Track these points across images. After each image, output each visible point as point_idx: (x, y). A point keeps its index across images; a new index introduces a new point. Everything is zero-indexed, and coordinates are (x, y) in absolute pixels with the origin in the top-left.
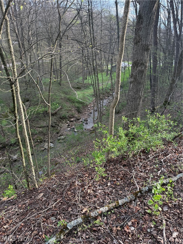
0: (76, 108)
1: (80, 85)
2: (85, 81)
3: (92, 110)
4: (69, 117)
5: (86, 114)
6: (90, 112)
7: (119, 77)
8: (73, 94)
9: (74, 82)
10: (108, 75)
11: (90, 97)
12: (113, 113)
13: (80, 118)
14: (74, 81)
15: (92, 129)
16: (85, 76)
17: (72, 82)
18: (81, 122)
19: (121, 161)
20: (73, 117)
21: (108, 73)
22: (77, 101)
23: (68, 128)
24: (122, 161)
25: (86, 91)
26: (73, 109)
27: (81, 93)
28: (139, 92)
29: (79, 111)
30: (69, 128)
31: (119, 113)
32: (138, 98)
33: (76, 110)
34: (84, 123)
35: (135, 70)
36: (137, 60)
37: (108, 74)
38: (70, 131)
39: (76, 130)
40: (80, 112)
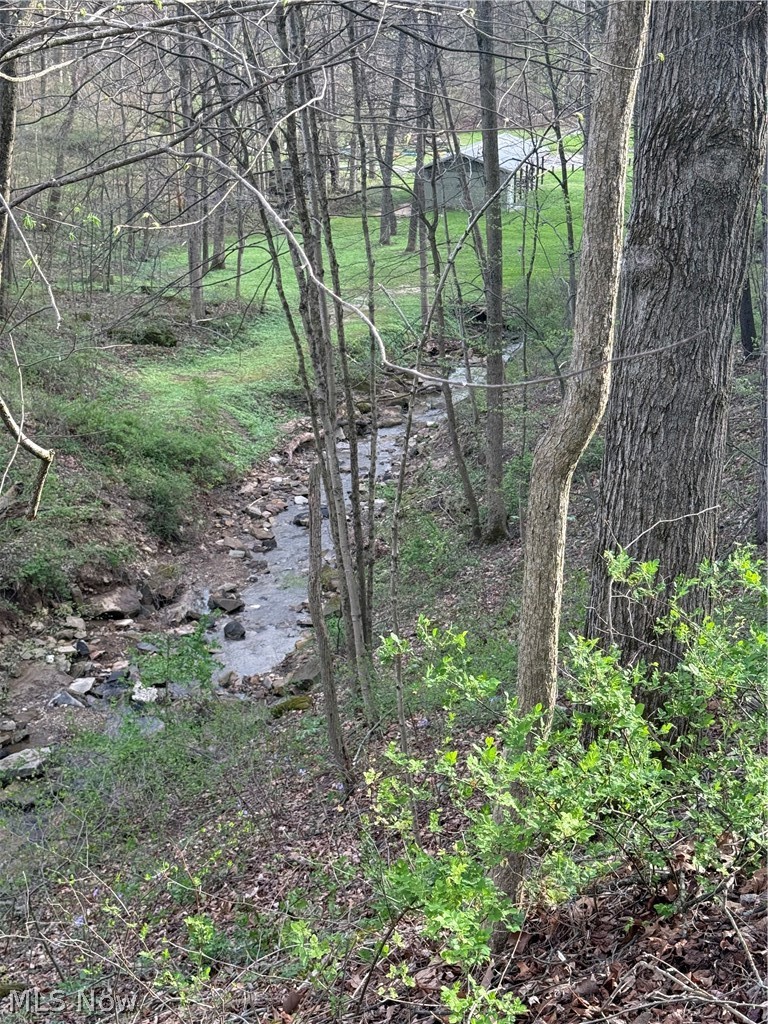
0: (143, 508)
1: (164, 317)
2: (212, 285)
3: (273, 515)
4: (79, 580)
5: (226, 549)
6: (256, 531)
7: (613, 228)
8: (110, 387)
9: (112, 288)
10: (394, 233)
11: (253, 409)
12: (556, 517)
13: (179, 591)
14: (116, 279)
15: (281, 681)
16: (210, 241)
17: (97, 286)
18: (189, 618)
19: (637, 930)
20: (119, 584)
21: (394, 218)
22: (148, 442)
23: (72, 673)
24: (650, 930)
25: (219, 359)
26: (116, 514)
27: (181, 377)
28: (706, 355)
29: (170, 526)
30: (83, 675)
31: (504, 536)
32: (696, 404)
33: (145, 518)
34: (212, 628)
35: (671, 186)
36: (684, 107)
37: (394, 226)
38: (91, 699)
39: (145, 694)
40: (176, 539)
